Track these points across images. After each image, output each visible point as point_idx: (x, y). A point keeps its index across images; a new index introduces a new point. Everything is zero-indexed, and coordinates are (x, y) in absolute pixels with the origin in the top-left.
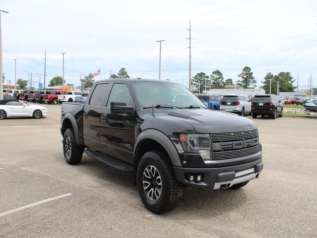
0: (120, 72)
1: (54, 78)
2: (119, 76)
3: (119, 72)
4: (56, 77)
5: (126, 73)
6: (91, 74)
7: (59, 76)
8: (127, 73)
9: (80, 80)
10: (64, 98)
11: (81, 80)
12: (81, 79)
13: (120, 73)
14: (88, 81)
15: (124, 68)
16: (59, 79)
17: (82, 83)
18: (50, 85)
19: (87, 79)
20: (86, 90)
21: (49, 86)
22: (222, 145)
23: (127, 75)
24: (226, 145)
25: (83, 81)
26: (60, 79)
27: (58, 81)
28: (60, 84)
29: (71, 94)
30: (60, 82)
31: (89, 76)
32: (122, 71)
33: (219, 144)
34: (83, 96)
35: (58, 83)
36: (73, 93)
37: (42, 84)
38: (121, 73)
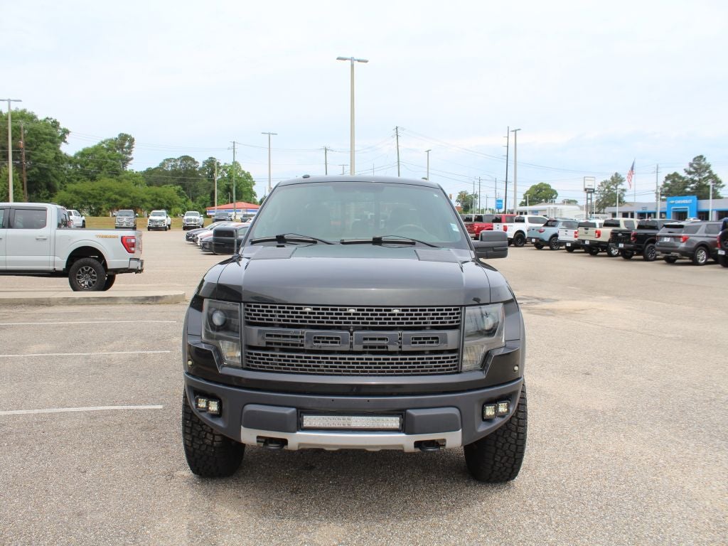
0: (691, 165)
1: (533, 187)
2: (690, 177)
3: (687, 167)
4: (537, 184)
5: (708, 167)
6: (616, 174)
7: (544, 183)
8: (712, 168)
9: (583, 189)
10: (505, 229)
11: (586, 190)
12: (586, 187)
13: (692, 170)
14: (609, 191)
15: (701, 157)
16: (544, 187)
17: (589, 196)
18: (523, 202)
19: (608, 187)
20: (604, 213)
21: (521, 205)
22: (268, 335)
23: (710, 172)
24: (284, 336)
25: (591, 192)
26: (545, 189)
27: (541, 194)
28: (546, 201)
29: (523, 221)
30: (544, 195)
31: (612, 178)
32: (697, 164)
33: (260, 332)
34: (546, 225)
35: (541, 199)
36: (526, 220)
37: (501, 201)
38: (695, 168)
